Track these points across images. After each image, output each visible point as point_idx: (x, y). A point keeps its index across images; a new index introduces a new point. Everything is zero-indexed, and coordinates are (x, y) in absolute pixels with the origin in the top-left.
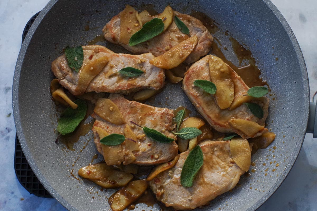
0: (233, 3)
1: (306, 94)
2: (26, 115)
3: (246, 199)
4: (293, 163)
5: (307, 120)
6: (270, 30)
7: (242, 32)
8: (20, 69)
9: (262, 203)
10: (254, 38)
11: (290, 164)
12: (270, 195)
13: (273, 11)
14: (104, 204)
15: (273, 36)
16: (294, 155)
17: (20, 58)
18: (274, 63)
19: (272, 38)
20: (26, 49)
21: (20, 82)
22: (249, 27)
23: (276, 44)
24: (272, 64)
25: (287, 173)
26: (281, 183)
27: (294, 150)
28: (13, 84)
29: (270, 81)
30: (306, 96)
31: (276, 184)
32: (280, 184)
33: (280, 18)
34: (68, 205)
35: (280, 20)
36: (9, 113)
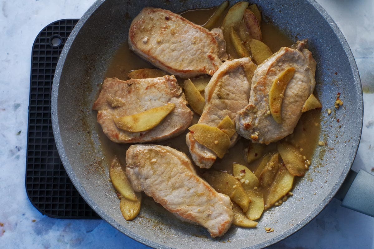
8: (81, 27)
10: (325, 87)
11: (305, 221)
12: (272, 243)
13: (351, 66)
16: (313, 215)
22: (324, 74)
25: (298, 229)
26: (288, 236)
27: (315, 210)
31: (283, 235)
32: (286, 236)
35: (355, 77)
36: (19, 131)
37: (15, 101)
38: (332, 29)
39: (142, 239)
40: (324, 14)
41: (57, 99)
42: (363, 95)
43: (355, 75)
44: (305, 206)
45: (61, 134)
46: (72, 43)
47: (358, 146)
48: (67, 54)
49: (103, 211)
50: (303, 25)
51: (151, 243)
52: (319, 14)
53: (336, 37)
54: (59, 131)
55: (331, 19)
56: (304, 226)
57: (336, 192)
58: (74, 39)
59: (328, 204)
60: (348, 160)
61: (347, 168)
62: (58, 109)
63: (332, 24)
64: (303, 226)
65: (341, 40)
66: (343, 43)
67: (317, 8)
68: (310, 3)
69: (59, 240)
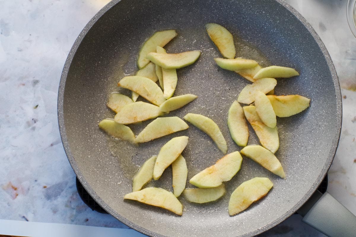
2: (83, 55)
5: (304, 202)
6: (327, 113)
11: (266, 228)
13: (336, 97)
14: (98, 165)
15: (326, 120)
16: (274, 223)
18: (313, 143)
19: (324, 121)
23: (324, 128)
24: (311, 143)
25: (258, 233)
27: (277, 219)
29: (300, 155)
30: (318, 182)
33: (339, 106)
35: (337, 108)
36: (36, 105)
37: (34, 78)
38: (326, 61)
39: (116, 214)
40: (321, 46)
41: (67, 74)
44: (270, 215)
45: (64, 107)
46: (90, 28)
49: (86, 182)
50: (302, 53)
51: (123, 219)
52: (317, 45)
54: (63, 104)
55: (327, 52)
59: (290, 217)
62: (66, 84)
63: (326, 57)
64: (263, 231)
65: (332, 73)
66: (333, 75)
67: (316, 39)
68: (311, 34)
69: (66, 206)
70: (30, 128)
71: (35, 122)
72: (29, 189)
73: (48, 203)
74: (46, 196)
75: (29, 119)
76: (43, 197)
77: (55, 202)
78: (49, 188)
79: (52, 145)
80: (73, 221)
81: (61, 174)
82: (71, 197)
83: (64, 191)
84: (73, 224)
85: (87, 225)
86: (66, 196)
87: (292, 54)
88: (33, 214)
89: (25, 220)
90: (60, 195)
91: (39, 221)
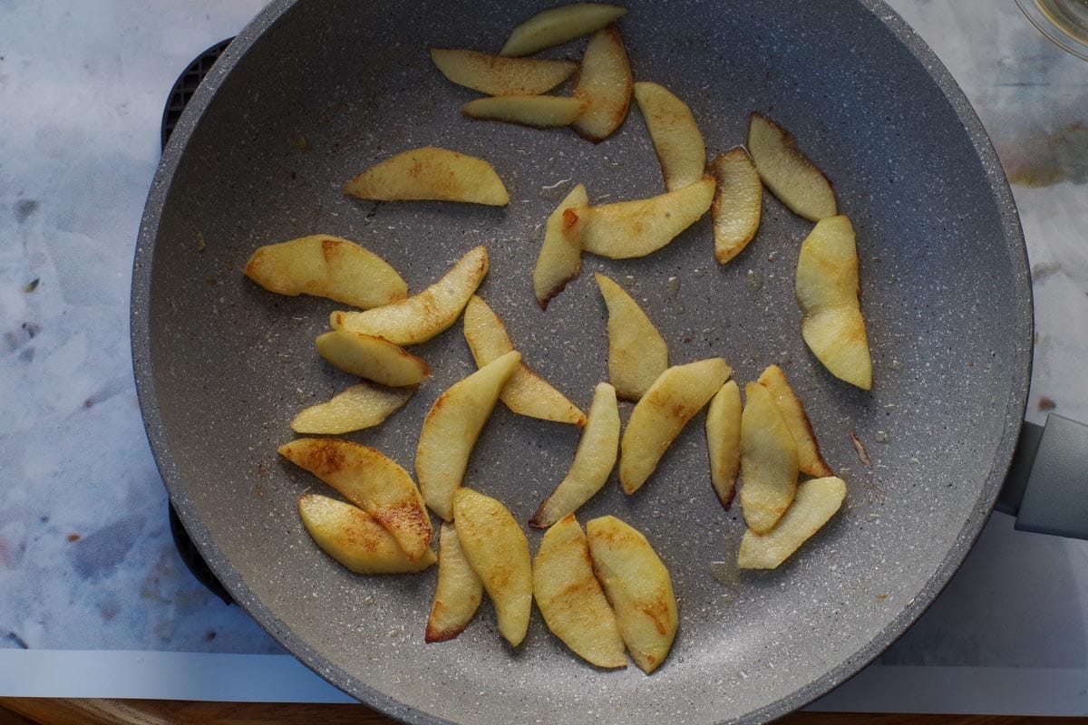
0: (853, 82)
1: (1016, 394)
2: (168, 299)
3: (776, 676)
4: (937, 592)
6: (950, 184)
7: (867, 177)
8: (179, 157)
9: (819, 694)
10: (898, 199)
11: (928, 593)
12: (848, 675)
13: (967, 129)
15: (955, 204)
16: (945, 570)
17: (184, 125)
18: (944, 287)
19: (952, 211)
20: (208, 102)
21: (168, 198)
22: (889, 164)
23: (959, 230)
24: (938, 289)
25: (913, 618)
27: (947, 555)
28: (148, 200)
30: (1017, 400)
31: (873, 646)
32: (884, 647)
33: (985, 152)
34: (239, 585)
35: (982, 158)
36: (31, 281)
37: (21, 193)
38: (893, 33)
42: (1015, 206)
43: (982, 152)
47: (1032, 352)
48: (153, 245)
53: (909, 54)
56: (929, 607)
57: (996, 494)
58: (164, 199)
60: (1011, 398)
61: (1012, 421)
63: (888, 20)
64: (923, 607)
65: (924, 61)
69: (145, 594)
70: (18, 353)
71: (32, 335)
72: (23, 548)
73: (87, 586)
74: (77, 568)
75: (13, 326)
76: (70, 569)
77: (108, 583)
78: (88, 541)
79: (89, 404)
80: (166, 640)
81: (121, 494)
82: (159, 567)
83: (135, 548)
84: (170, 650)
85: (212, 651)
86: (143, 564)
87: (775, 47)
88: (40, 626)
89: (17, 645)
90: (121, 560)
91: (61, 648)
